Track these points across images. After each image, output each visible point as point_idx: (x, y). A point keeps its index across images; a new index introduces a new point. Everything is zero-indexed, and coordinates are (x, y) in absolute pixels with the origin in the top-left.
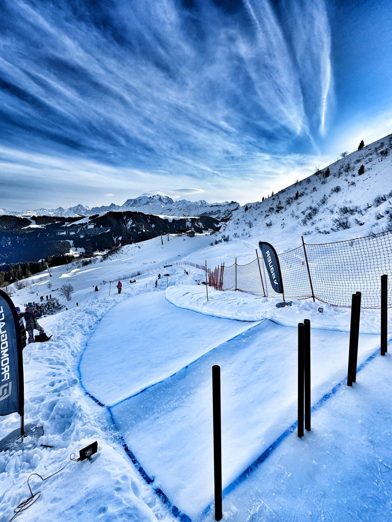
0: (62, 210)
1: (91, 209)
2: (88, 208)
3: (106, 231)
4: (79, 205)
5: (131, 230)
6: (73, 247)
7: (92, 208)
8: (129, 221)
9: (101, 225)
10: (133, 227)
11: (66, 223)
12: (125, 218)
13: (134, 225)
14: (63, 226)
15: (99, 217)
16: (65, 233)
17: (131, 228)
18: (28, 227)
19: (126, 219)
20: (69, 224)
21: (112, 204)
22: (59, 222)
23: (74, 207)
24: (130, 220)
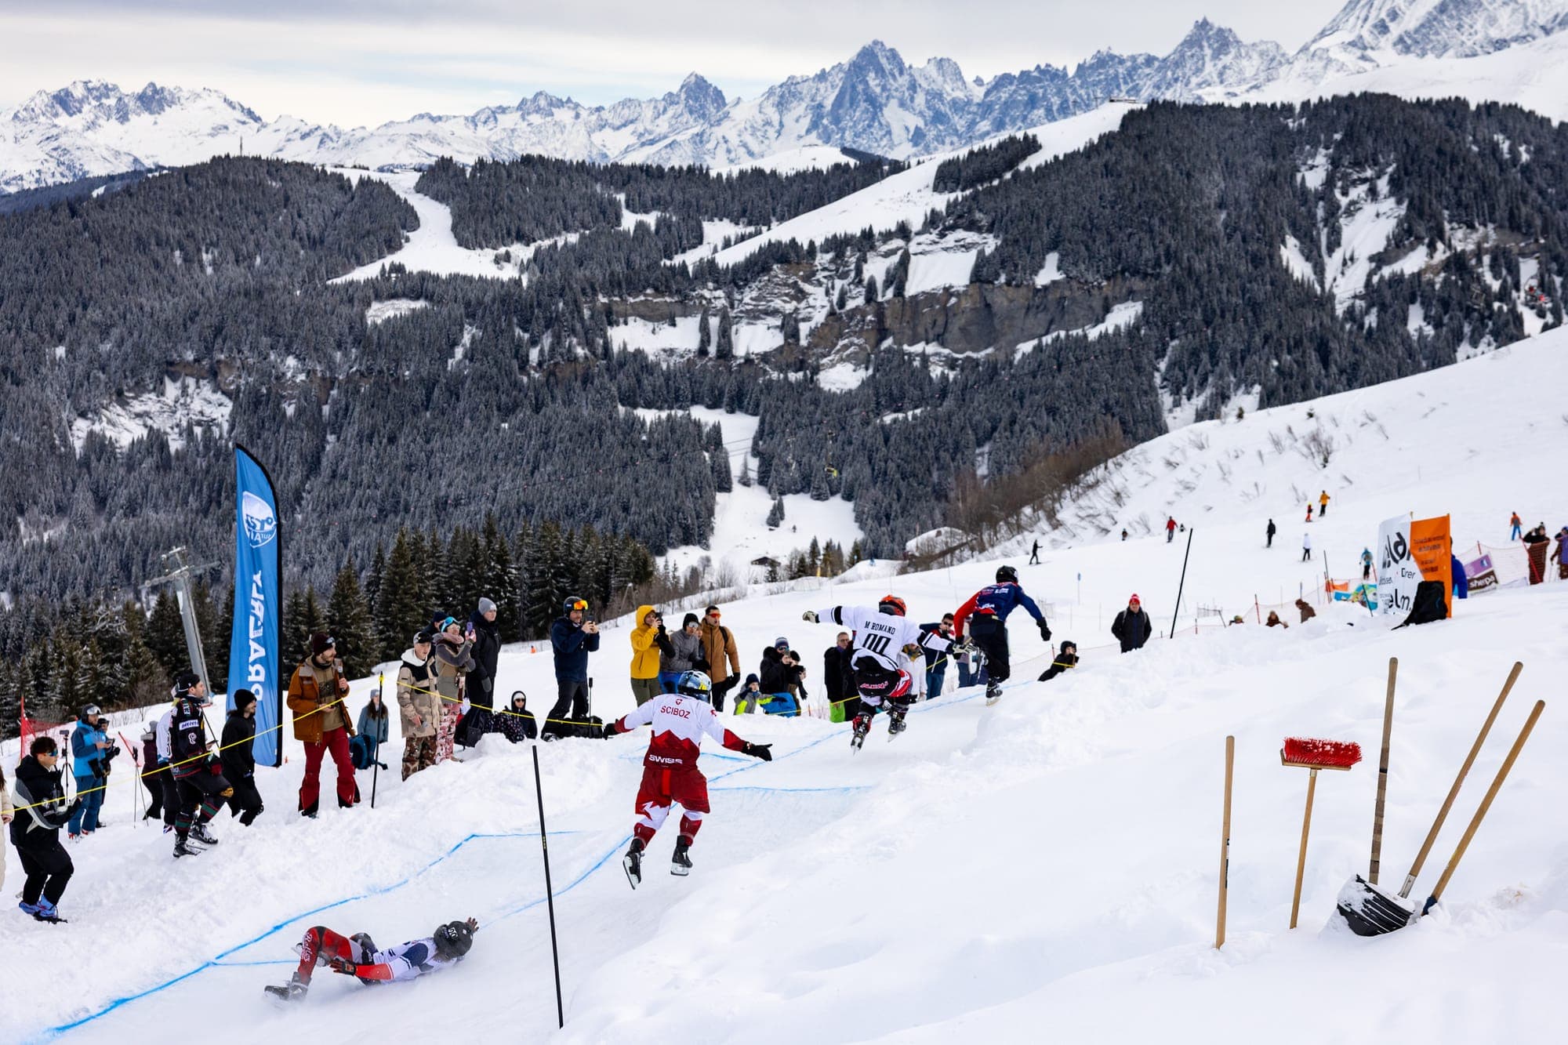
0: (711, 109)
1: (978, 94)
2: (958, 75)
3: (1101, 320)
4: (869, 59)
5: (1371, 320)
6: (745, 482)
7: (988, 78)
8: (1352, 210)
9: (1052, 259)
10: (1397, 280)
11: (716, 230)
12: (1314, 179)
13: (1413, 262)
14: (678, 260)
15: (1033, 162)
16: (683, 336)
17: (1372, 294)
18: (388, 261)
19: (1329, 183)
20: (742, 238)
21: (1203, 25)
22: (651, 219)
23: (822, 76)
24: (1373, 193)
